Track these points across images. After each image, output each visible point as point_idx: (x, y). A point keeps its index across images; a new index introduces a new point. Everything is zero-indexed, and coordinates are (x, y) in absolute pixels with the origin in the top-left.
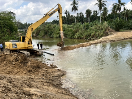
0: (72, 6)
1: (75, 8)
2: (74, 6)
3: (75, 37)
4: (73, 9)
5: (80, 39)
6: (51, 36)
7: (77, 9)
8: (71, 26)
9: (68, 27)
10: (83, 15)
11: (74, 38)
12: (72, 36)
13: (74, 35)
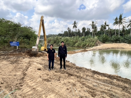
0: (73, 25)
1: (75, 26)
2: (75, 25)
3: (75, 46)
4: (74, 27)
5: (79, 47)
6: (58, 45)
7: (76, 27)
8: (72, 38)
9: (70, 39)
10: (80, 31)
11: (74, 46)
12: (73, 45)
13: (74, 44)
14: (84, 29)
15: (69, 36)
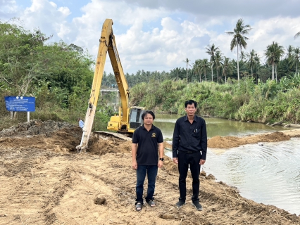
3: (236, 115)
4: (233, 43)
5: (251, 121)
6: (172, 110)
8: (227, 85)
9: (217, 89)
10: (257, 59)
11: (233, 118)
12: (227, 114)
13: (233, 111)
14: (274, 51)
15: (215, 80)
